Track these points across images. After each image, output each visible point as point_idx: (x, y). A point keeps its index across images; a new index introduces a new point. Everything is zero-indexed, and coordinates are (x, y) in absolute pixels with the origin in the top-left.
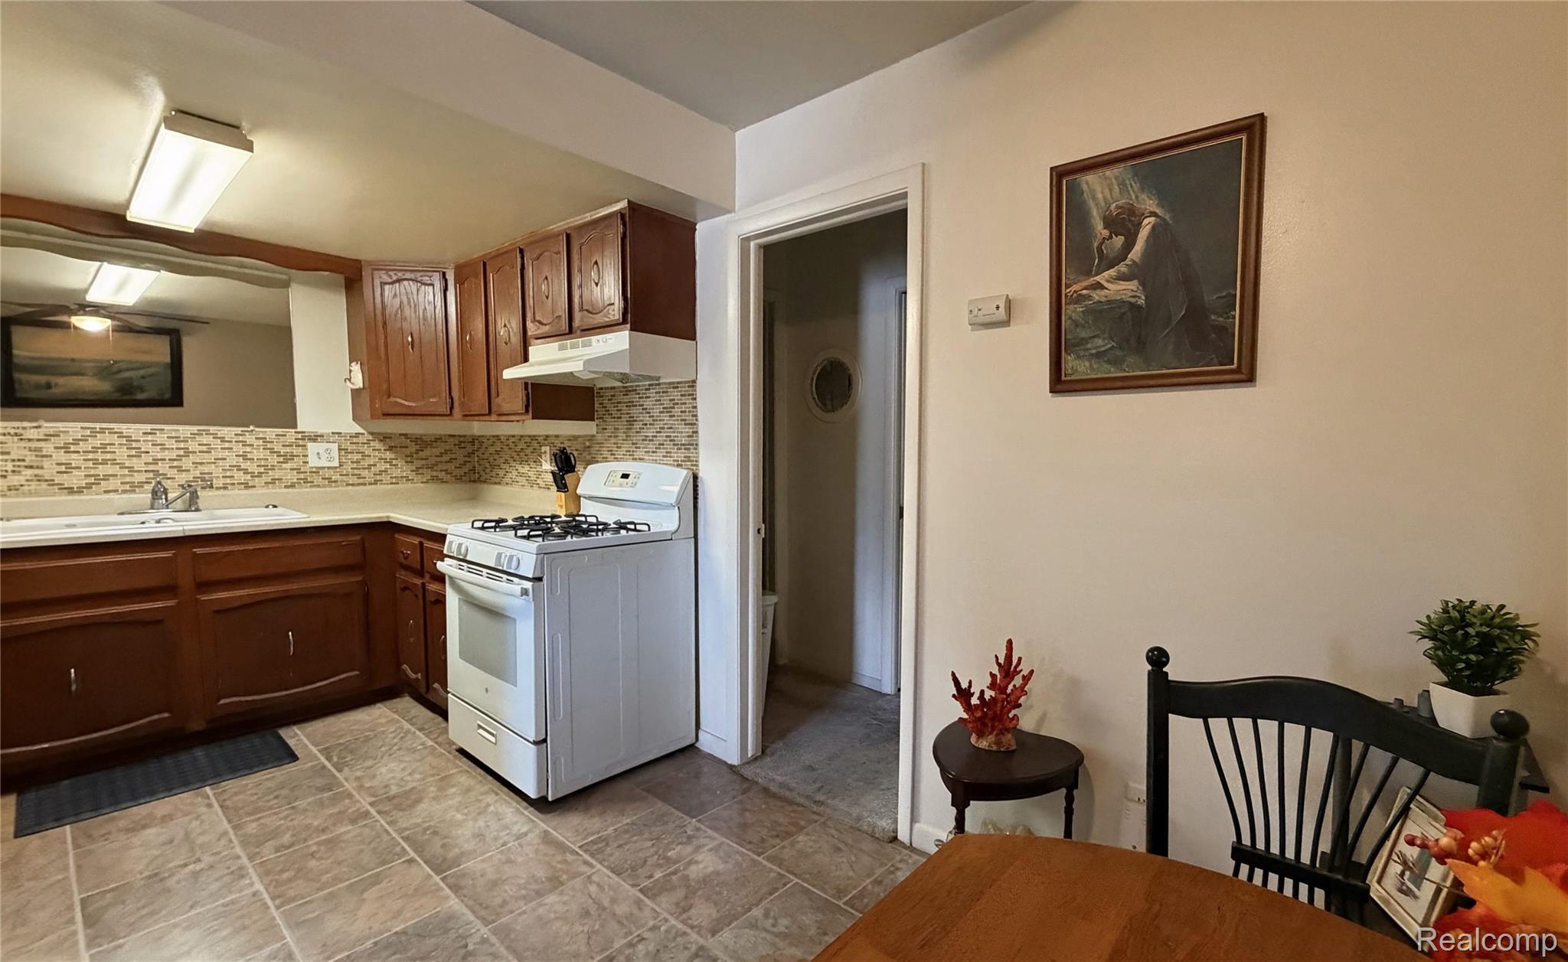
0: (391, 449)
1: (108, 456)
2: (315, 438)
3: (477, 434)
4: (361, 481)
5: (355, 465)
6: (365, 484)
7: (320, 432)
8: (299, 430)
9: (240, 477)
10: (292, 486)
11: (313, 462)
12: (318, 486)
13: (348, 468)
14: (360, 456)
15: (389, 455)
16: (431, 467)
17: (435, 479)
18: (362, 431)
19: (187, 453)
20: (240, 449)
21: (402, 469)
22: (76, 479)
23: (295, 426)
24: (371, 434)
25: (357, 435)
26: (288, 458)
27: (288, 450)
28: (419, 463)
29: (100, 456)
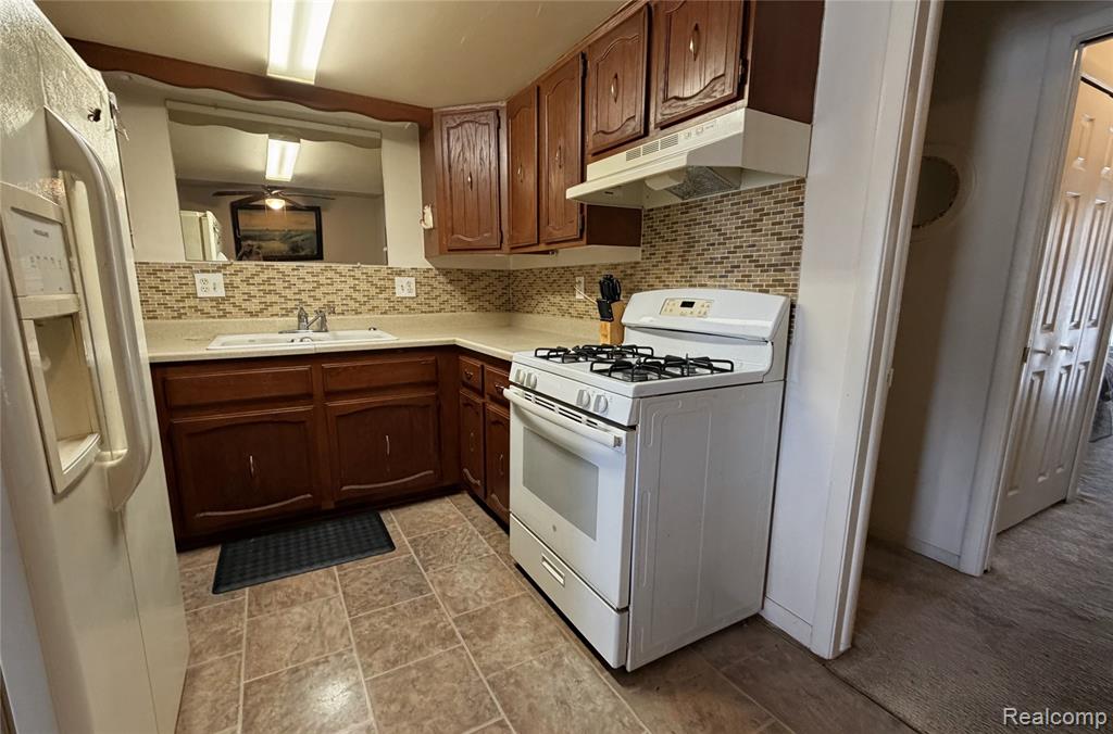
0: (451, 282)
1: (272, 287)
2: (400, 273)
3: (512, 268)
4: (431, 309)
5: (426, 296)
6: (432, 312)
7: (403, 267)
8: (390, 266)
9: (353, 305)
10: (385, 313)
11: (400, 293)
12: (402, 313)
13: (421, 299)
14: (429, 289)
15: (450, 288)
16: (478, 298)
17: (481, 308)
18: (431, 267)
19: (320, 285)
20: (351, 282)
21: (459, 299)
22: (254, 306)
23: (387, 264)
24: (438, 269)
25: (428, 270)
26: (382, 290)
27: (382, 282)
28: (470, 294)
29: (267, 288)
